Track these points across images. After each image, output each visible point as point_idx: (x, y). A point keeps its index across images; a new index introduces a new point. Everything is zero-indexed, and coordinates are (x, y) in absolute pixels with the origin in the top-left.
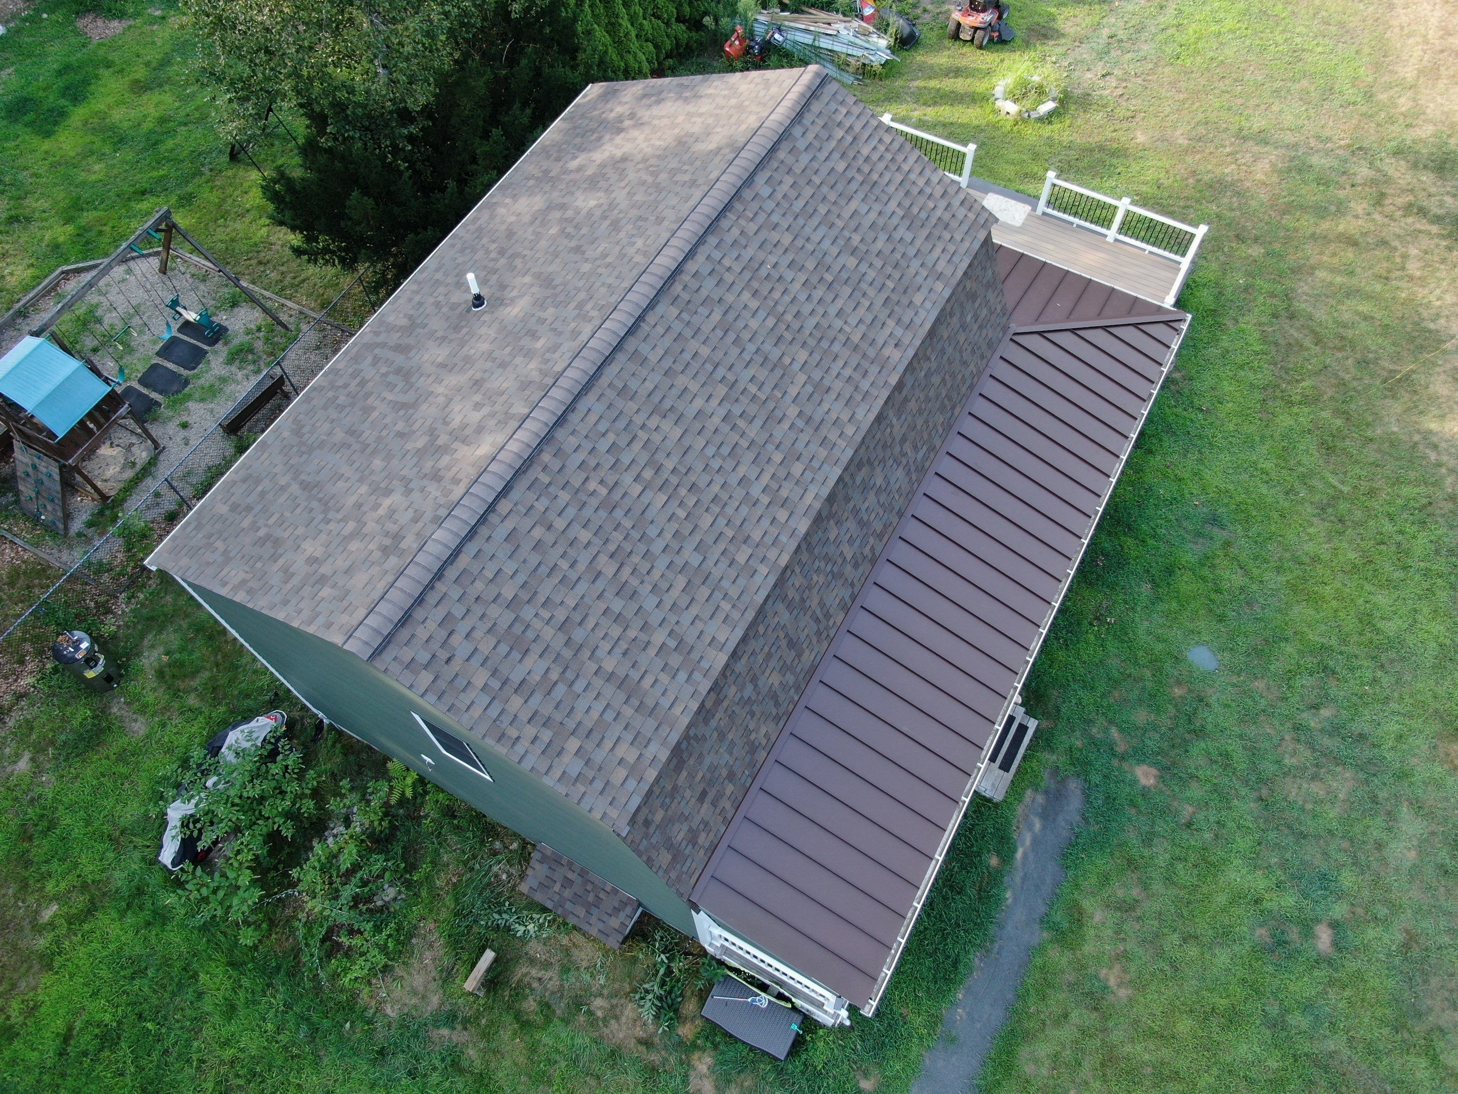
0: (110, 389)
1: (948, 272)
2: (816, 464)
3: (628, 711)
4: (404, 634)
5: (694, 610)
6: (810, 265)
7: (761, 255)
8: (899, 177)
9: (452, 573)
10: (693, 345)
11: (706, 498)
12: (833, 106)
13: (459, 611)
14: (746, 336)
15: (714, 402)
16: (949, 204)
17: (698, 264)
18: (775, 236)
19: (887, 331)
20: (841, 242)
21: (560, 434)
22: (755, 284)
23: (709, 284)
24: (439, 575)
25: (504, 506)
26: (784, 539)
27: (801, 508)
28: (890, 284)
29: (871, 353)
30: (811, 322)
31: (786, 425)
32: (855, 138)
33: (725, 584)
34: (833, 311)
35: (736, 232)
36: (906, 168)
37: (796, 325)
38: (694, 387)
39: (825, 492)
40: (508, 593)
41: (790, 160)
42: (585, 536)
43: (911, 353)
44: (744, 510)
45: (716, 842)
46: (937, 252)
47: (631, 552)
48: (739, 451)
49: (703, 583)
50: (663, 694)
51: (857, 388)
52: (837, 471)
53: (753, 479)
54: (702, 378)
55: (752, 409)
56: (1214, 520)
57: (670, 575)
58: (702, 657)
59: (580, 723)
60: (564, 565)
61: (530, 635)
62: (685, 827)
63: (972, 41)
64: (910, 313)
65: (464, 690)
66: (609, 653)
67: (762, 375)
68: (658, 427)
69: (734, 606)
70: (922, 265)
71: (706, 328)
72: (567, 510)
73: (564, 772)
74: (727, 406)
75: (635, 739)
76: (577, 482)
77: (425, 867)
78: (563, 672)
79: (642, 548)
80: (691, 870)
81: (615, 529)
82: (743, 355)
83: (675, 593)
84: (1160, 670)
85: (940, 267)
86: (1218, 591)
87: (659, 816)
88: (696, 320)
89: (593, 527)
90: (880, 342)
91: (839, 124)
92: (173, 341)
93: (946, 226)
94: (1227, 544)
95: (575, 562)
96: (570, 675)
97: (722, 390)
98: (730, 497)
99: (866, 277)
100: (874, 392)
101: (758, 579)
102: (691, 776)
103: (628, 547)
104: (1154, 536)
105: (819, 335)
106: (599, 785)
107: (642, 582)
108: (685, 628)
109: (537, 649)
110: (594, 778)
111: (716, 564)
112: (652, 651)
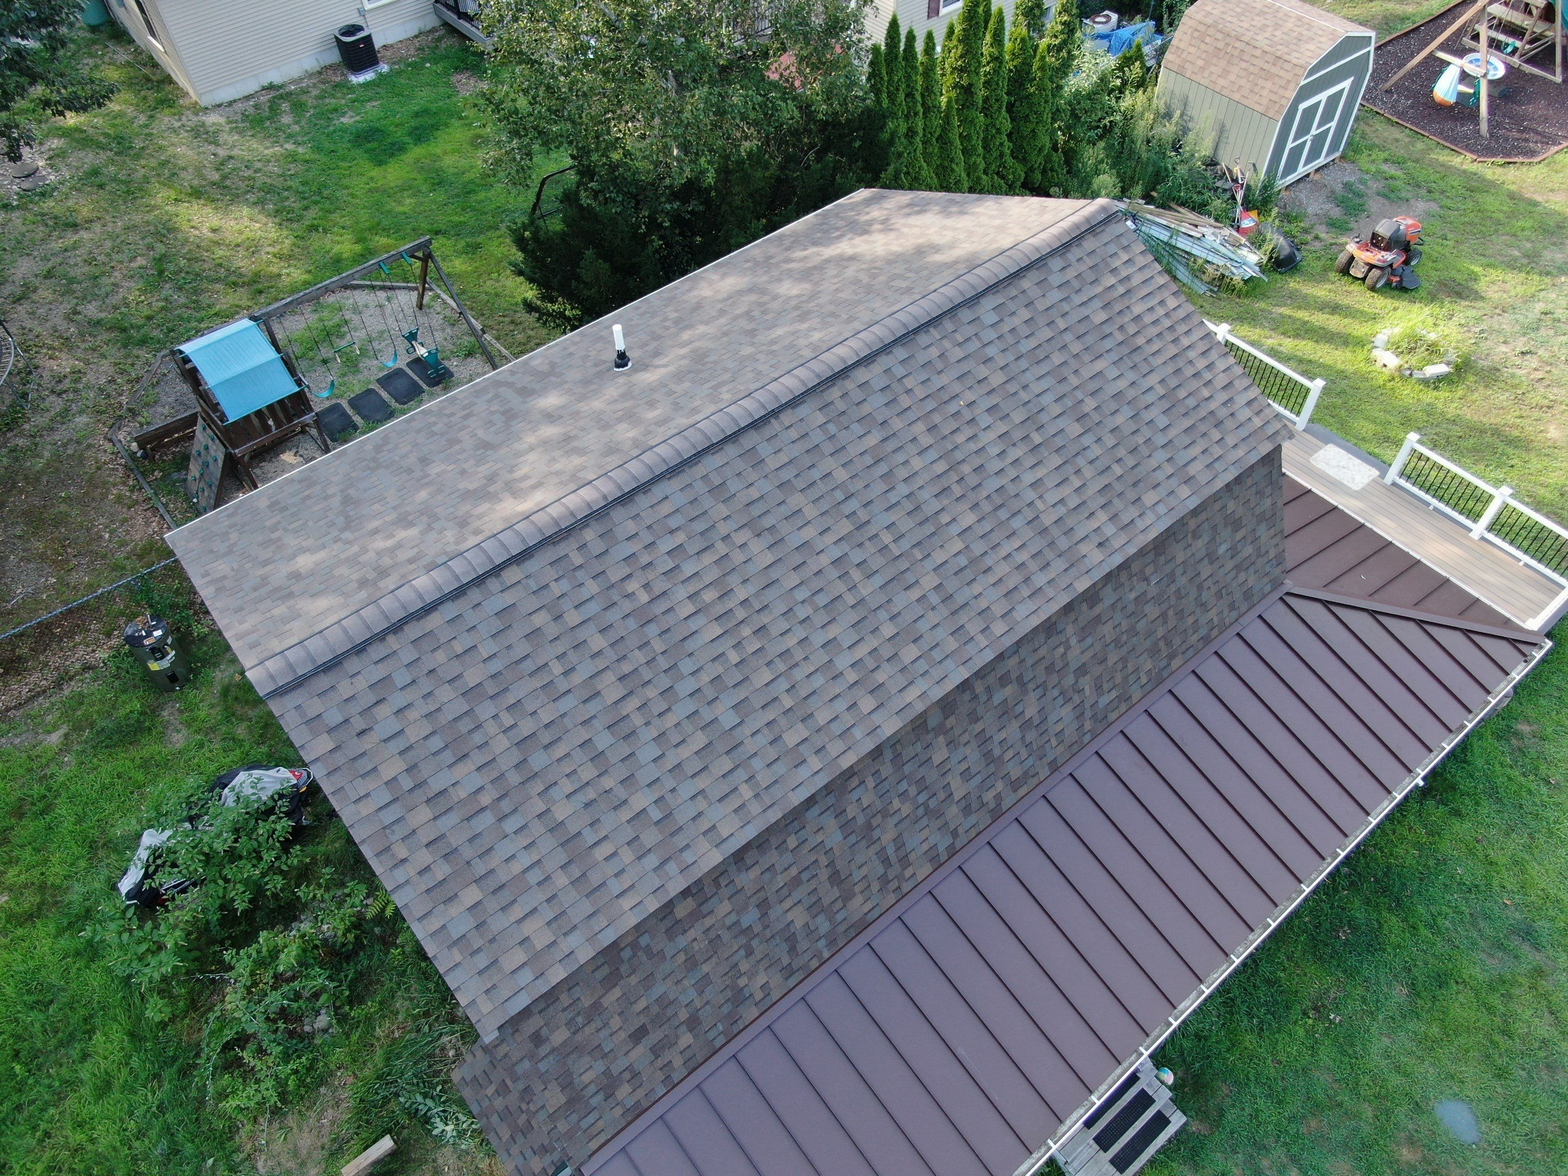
0: (297, 389)
1: (1203, 478)
2: (937, 655)
3: (561, 880)
4: (324, 682)
5: (702, 783)
6: (1018, 416)
7: (957, 388)
8: (1173, 350)
9: (413, 631)
10: (829, 464)
11: (774, 649)
12: (1112, 249)
13: (402, 678)
14: (902, 473)
15: (829, 539)
16: (1230, 400)
17: (873, 374)
18: (983, 371)
19: (1094, 524)
20: (1069, 402)
21: (618, 514)
22: (937, 418)
23: (878, 400)
24: (396, 628)
25: (512, 575)
26: (858, 733)
27: (898, 703)
28: (1118, 470)
29: (1063, 543)
30: (993, 484)
31: (915, 594)
32: (1128, 292)
33: (757, 764)
34: (1029, 478)
35: (934, 352)
36: (1185, 342)
37: (973, 480)
38: (810, 512)
39: (938, 693)
40: (472, 677)
41: (1034, 292)
42: (598, 642)
43: (1118, 560)
44: (819, 681)
45: (645, 1104)
46: (1196, 450)
47: (649, 682)
48: (839, 606)
49: (728, 753)
50: (617, 875)
51: (1027, 580)
52: (964, 674)
53: (846, 645)
54: (825, 505)
55: (877, 562)
56: (1528, 934)
57: (688, 727)
58: (688, 846)
59: (492, 871)
60: (557, 668)
61: (478, 738)
62: (600, 1066)
63: (1364, 279)
64: (1133, 512)
65: (363, 776)
66: (568, 796)
67: (905, 524)
68: (745, 544)
69: (757, 796)
70: (1168, 460)
71: (853, 450)
72: (588, 605)
73: (444, 927)
74: (845, 547)
75: (556, 918)
76: (615, 575)
77: (371, 1006)
78: (499, 799)
79: (665, 682)
80: (594, 1130)
81: (640, 648)
82: (889, 495)
83: (685, 752)
84: (1388, 1113)
85: (1193, 470)
86: (1506, 1033)
87: (560, 1036)
88: (844, 437)
89: (613, 636)
90: (1080, 533)
91: (1114, 271)
92: (398, 373)
93: (1218, 424)
94: (1538, 972)
95: (573, 669)
96: (506, 806)
97: (845, 527)
98: (806, 658)
99: (1088, 452)
100: (1050, 592)
101: (803, 773)
102: (628, 1000)
103: (646, 674)
104: (1433, 926)
105: (999, 501)
106: (482, 961)
107: (648, 724)
108: (680, 801)
109: (479, 758)
110: (479, 950)
111: (753, 735)
112: (625, 814)
